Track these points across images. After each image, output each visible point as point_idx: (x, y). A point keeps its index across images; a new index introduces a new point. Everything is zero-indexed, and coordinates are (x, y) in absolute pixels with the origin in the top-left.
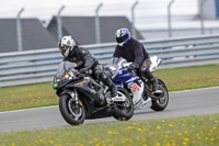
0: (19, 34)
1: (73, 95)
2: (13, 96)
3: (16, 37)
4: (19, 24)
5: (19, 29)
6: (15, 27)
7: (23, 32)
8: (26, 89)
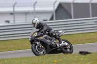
0: (91, 10)
1: (38, 43)
2: (87, 37)
3: (89, 11)
4: (90, 6)
5: (90, 8)
6: (89, 7)
7: (92, 9)
8: (93, 34)
